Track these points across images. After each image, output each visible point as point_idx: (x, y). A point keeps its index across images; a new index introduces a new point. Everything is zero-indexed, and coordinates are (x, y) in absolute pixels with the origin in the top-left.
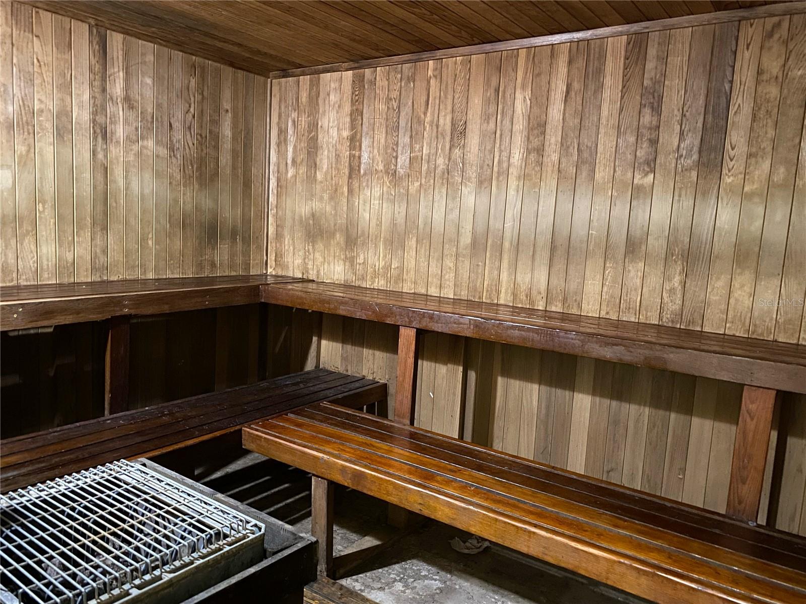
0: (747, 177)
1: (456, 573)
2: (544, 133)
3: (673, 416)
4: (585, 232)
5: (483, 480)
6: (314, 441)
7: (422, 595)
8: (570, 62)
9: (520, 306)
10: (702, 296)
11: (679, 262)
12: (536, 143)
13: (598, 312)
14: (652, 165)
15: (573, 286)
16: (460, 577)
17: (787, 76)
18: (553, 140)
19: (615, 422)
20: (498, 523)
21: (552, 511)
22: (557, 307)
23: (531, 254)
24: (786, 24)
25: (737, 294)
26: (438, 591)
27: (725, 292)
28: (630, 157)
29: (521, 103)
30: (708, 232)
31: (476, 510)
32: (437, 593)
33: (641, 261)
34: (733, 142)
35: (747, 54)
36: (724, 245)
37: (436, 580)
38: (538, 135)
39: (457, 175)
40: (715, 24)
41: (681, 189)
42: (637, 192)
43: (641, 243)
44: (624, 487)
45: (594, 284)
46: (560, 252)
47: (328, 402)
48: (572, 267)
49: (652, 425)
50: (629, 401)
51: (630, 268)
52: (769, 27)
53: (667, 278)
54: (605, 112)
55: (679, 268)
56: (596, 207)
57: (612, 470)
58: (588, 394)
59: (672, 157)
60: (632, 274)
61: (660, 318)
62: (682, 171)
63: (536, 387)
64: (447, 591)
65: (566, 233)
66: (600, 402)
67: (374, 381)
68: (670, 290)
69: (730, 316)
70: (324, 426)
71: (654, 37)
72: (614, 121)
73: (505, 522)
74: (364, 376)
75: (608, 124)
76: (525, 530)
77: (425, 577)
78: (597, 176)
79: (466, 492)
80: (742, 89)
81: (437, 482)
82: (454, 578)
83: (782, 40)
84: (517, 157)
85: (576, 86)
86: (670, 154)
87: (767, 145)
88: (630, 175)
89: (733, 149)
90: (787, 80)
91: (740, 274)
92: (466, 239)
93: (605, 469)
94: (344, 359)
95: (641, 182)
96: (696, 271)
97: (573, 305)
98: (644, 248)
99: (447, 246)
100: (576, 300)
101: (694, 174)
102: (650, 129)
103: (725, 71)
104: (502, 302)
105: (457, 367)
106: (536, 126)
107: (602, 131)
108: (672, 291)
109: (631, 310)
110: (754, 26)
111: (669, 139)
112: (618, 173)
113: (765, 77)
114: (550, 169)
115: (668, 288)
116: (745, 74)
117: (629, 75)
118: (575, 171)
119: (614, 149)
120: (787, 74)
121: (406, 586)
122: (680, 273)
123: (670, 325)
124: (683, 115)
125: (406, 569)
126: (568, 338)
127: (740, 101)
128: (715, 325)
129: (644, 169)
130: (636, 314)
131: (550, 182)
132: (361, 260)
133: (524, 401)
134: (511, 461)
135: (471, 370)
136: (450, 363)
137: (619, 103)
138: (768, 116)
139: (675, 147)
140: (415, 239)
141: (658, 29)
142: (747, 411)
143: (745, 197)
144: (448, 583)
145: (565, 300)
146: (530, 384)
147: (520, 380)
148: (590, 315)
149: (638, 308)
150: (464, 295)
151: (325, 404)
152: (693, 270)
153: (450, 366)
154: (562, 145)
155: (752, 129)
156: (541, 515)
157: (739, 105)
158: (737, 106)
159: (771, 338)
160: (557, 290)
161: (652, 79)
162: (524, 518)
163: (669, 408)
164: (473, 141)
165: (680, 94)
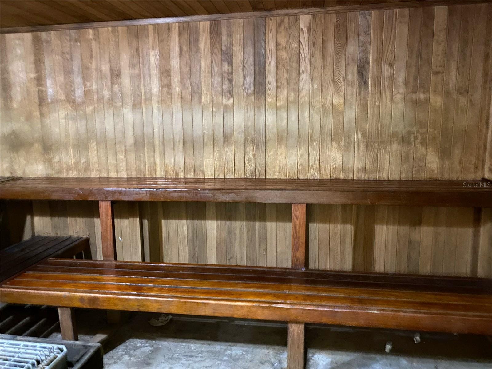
0: (277, 99)
1: (157, 339)
2: (169, 76)
3: (257, 223)
4: (201, 132)
5: (170, 282)
6: (54, 285)
7: (141, 358)
8: (180, 34)
9: (170, 177)
10: (264, 161)
11: (251, 145)
12: (166, 81)
13: (214, 175)
14: (232, 94)
15: (198, 162)
16: (161, 340)
17: (290, 47)
18: (176, 80)
19: (230, 232)
20: (186, 304)
21: (213, 289)
22: (191, 176)
23: (172, 146)
24: (286, 21)
25: (279, 158)
26: (150, 352)
27: (274, 157)
28: (219, 89)
29: (153, 57)
30: (263, 128)
31: (172, 300)
32: (150, 354)
33: (232, 145)
34: (269, 80)
35: (271, 35)
36: (271, 134)
37: (147, 347)
38: (166, 76)
39: (118, 101)
40: (254, 18)
41: (247, 106)
42: (226, 109)
43: (231, 136)
44: (238, 266)
45: (209, 160)
46: (189, 144)
47: (52, 258)
48: (196, 152)
49: (248, 230)
50: (235, 220)
51: (227, 150)
52: (279, 21)
53: (246, 153)
54: (203, 63)
55: (251, 148)
56: (205, 117)
57: (231, 258)
58: (214, 220)
59: (241, 89)
60: (229, 153)
61: (245, 175)
62: (247, 96)
63: (185, 222)
64: (155, 351)
65: (190, 133)
66: (221, 223)
67: (79, 237)
68: (248, 159)
69: (278, 170)
70: (57, 274)
71: (224, 23)
72: (208, 69)
73: (191, 302)
74: (71, 235)
75: (206, 71)
76: (202, 303)
77: (140, 347)
78: (203, 100)
79: (163, 292)
80: (270, 53)
81: (145, 290)
82: (157, 342)
83: (285, 29)
84: (155, 89)
85: (185, 48)
86: (240, 87)
87: (284, 82)
88: (220, 99)
89: (270, 84)
90: (290, 49)
91: (280, 148)
92: (130, 140)
93: (228, 258)
94: (54, 227)
95: (227, 103)
96: (260, 148)
97: (200, 173)
98: (233, 138)
99: (118, 146)
100: (201, 170)
101: (253, 98)
102: (228, 73)
103: (261, 44)
104: (158, 176)
105: (136, 219)
106: (164, 71)
107: (203, 74)
108: (249, 160)
109: (230, 172)
110: (272, 20)
111: (238, 78)
112: (215, 98)
113: (280, 47)
114: (176, 97)
115: (247, 158)
116: (271, 45)
117: (214, 43)
118: (191, 97)
119: (211, 85)
120: (290, 46)
121: (130, 356)
122: (252, 151)
123: (250, 177)
124: (244, 66)
125: (127, 346)
126: (205, 193)
127: (270, 59)
128: (271, 175)
129: (228, 96)
130: (233, 174)
131: (177, 104)
132: (56, 159)
133: (179, 231)
134: (181, 267)
135: (144, 219)
136: (131, 217)
137: (210, 59)
138: (283, 68)
139: (242, 83)
140: (95, 143)
141: (226, 19)
142: (295, 216)
143: (278, 109)
144: (155, 346)
145: (195, 171)
146: (181, 221)
147: (175, 219)
148: (210, 177)
149: (234, 171)
150: (134, 174)
151: (51, 260)
152: (258, 148)
153: (131, 219)
154: (181, 82)
155: (277, 74)
156: (208, 292)
157: (270, 61)
158: (269, 62)
159: (296, 177)
160: (190, 165)
161: (226, 46)
162: (200, 297)
163: (255, 220)
164: (126, 80)
165: (241, 55)
